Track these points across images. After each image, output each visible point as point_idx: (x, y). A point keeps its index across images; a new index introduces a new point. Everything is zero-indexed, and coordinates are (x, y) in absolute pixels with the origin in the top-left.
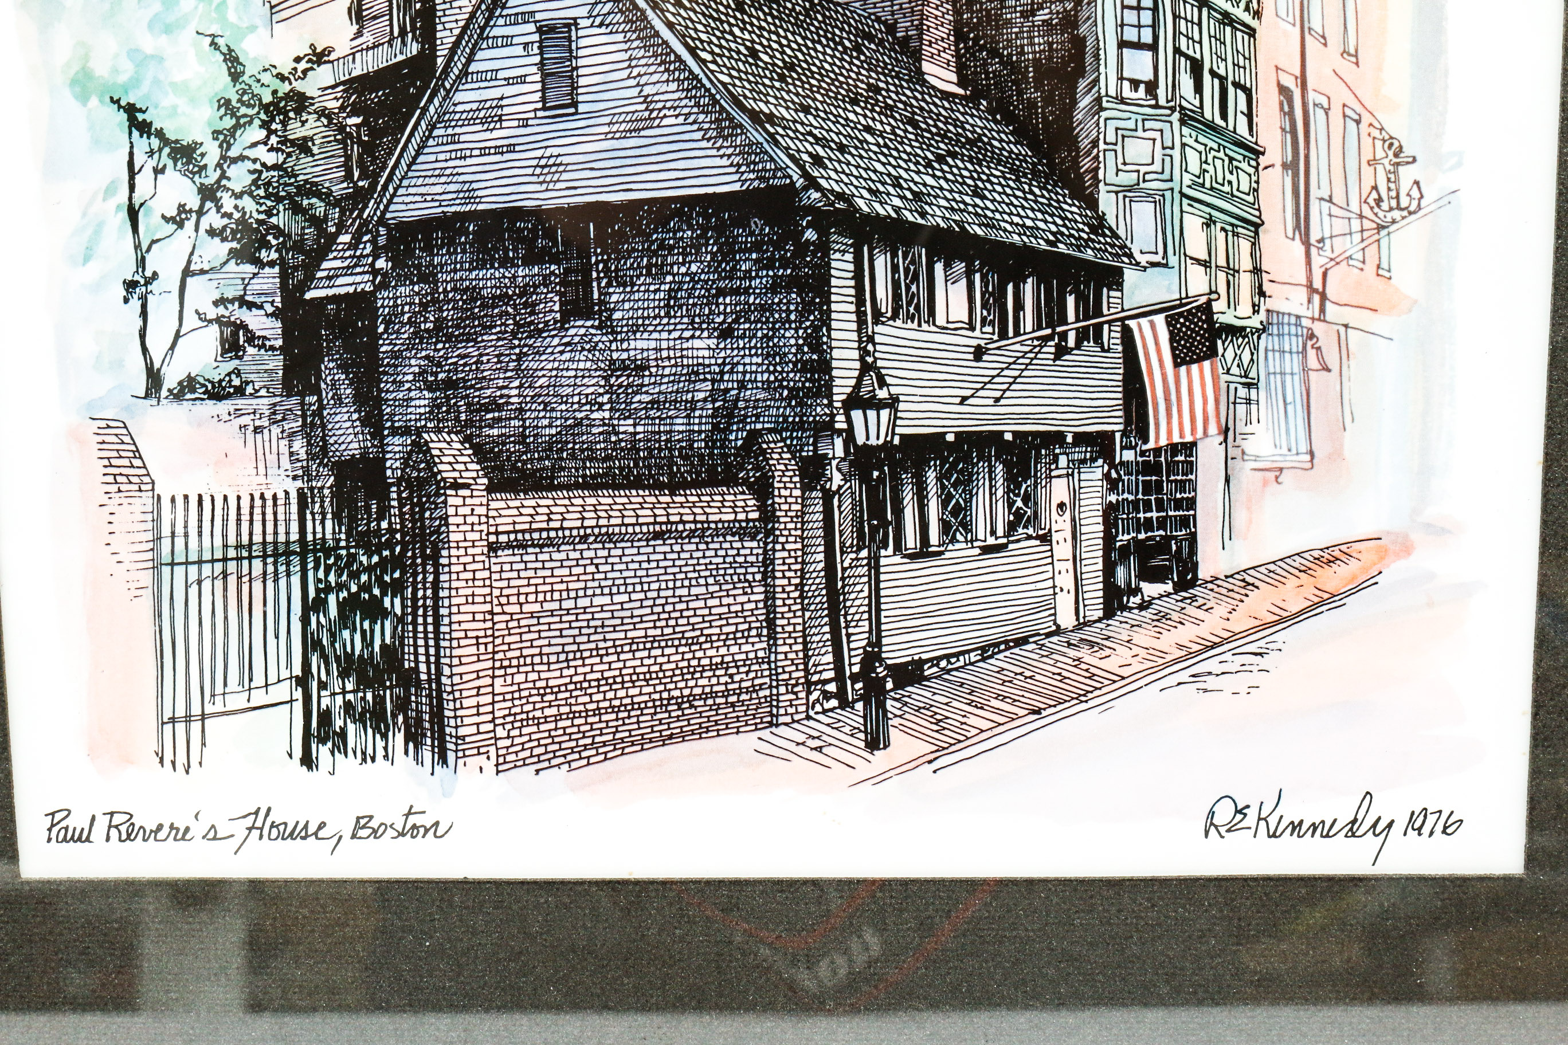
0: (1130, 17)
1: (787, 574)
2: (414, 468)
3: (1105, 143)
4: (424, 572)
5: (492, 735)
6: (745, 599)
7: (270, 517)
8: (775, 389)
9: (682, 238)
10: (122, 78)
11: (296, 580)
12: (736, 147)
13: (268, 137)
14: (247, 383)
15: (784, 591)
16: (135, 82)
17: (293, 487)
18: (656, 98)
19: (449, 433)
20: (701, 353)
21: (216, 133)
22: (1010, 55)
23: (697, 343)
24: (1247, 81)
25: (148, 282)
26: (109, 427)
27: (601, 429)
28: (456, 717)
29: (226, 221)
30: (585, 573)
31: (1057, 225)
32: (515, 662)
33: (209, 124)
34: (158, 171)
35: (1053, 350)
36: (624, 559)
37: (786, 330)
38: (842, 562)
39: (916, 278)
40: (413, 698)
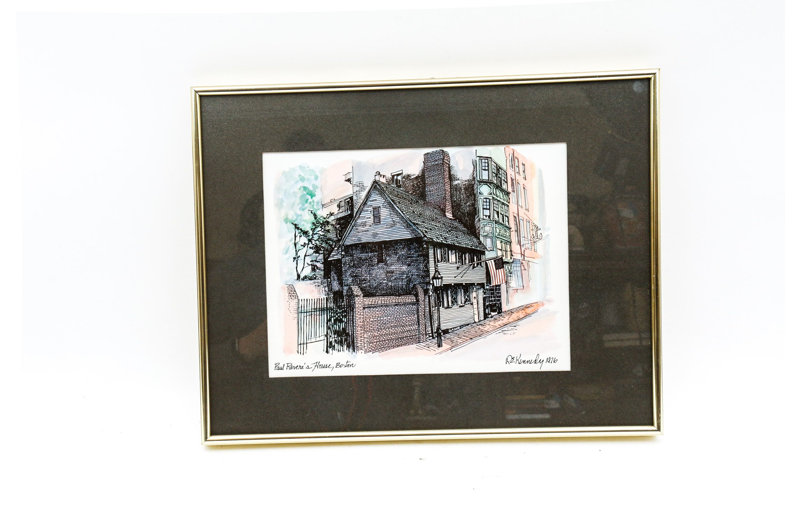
0: (485, 204)
1: (422, 312)
2: (349, 293)
3: (481, 227)
4: (351, 313)
5: (364, 346)
6: (413, 317)
7: (320, 303)
8: (419, 276)
9: (400, 247)
10: (294, 219)
11: (325, 315)
12: (411, 229)
13: (321, 230)
14: (317, 277)
15: (421, 316)
16: (296, 220)
17: (325, 297)
18: (395, 221)
19: (356, 286)
20: (404, 269)
21: (312, 229)
22: (462, 211)
23: (404, 267)
24: (507, 215)
25: (298, 257)
26: (289, 286)
27: (385, 284)
28: (357, 342)
29: (313, 246)
30: (382, 313)
31: (472, 243)
32: (368, 331)
33: (310, 227)
34: (300, 236)
35: (472, 267)
36: (390, 310)
37: (421, 264)
38: (432, 309)
39: (445, 254)
40: (348, 339)
